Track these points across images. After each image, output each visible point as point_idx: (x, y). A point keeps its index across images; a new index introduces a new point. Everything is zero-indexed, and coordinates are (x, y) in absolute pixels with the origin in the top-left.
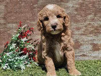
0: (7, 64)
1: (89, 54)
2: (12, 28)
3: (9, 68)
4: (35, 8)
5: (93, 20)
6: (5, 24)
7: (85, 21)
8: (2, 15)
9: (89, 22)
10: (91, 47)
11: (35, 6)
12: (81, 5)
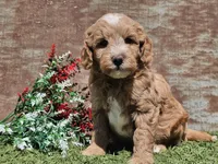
0: (27, 139)
1: (203, 119)
2: (33, 60)
3: (31, 148)
4: (82, 15)
5: (210, 44)
6: (16, 50)
7: (193, 46)
8: (9, 30)
9: (200, 50)
10: (205, 103)
11: (83, 11)
12: (185, 10)
